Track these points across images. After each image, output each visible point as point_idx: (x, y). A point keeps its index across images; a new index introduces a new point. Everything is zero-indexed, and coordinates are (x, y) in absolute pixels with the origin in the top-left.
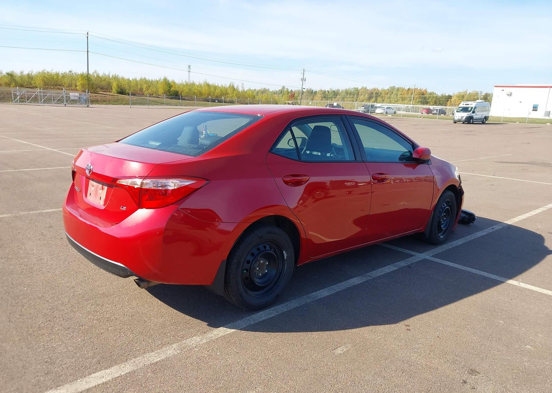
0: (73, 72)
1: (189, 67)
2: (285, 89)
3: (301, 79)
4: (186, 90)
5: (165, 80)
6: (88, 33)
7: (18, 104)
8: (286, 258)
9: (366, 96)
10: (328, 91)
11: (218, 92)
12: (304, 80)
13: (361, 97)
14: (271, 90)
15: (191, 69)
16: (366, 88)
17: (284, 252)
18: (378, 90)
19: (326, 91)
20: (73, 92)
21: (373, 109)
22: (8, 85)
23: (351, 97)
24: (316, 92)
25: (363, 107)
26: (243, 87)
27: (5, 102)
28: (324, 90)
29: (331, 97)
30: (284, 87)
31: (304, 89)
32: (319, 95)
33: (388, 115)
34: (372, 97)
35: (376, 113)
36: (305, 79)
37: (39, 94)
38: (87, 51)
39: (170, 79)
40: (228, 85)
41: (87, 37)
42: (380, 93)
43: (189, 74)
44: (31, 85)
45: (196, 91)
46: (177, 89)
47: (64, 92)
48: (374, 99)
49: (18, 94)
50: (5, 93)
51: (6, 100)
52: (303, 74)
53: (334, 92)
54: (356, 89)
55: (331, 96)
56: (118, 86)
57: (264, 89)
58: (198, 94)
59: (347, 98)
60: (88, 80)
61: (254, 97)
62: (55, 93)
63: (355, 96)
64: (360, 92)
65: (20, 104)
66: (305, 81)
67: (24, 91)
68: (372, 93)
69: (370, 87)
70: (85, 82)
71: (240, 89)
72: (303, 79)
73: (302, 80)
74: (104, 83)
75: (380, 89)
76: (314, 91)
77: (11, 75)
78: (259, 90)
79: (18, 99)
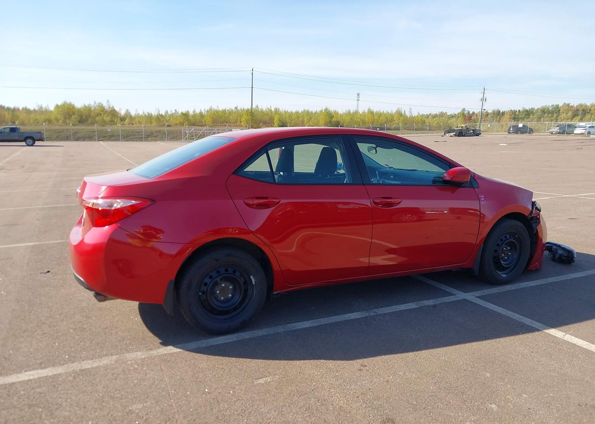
0: (239, 108)
1: (358, 95)
2: (466, 112)
3: (480, 99)
4: (348, 119)
5: (326, 110)
6: (253, 69)
7: (187, 141)
8: (254, 283)
9: (570, 114)
10: (519, 110)
11: (383, 119)
12: (483, 100)
13: (563, 116)
14: (448, 114)
15: (360, 96)
16: (568, 105)
17: (251, 277)
18: (586, 106)
19: (516, 111)
20: (238, 128)
21: (571, 129)
22: (182, 124)
23: (549, 116)
24: (503, 113)
25: (557, 127)
26: (411, 112)
27: (178, 140)
28: (514, 111)
29: (522, 118)
30: (464, 109)
31: (484, 110)
32: (507, 117)
33: (591, 136)
34: (578, 115)
35: (575, 134)
36: (486, 99)
37: (205, 131)
38: (251, 87)
39: (332, 109)
40: (394, 111)
41: (252, 73)
42: (588, 110)
43: (358, 103)
44: (202, 123)
45: (359, 120)
46: (339, 119)
47: (227, 128)
48: (579, 117)
49: (187, 132)
50: (178, 132)
51: (179, 138)
52: (483, 93)
53: (527, 111)
54: (557, 106)
55: (523, 116)
56: (280, 121)
57: (441, 113)
58: (361, 123)
59: (543, 117)
60: (251, 116)
61: (424, 122)
62: (221, 130)
63: (555, 115)
64: (561, 111)
65: (189, 141)
66: (486, 101)
67: (193, 129)
68: (578, 110)
69: (575, 103)
70: (249, 117)
71: (408, 114)
72: (483, 98)
73: (482, 100)
74: (266, 118)
75: (589, 104)
76: (501, 112)
77: (186, 115)
78: (435, 114)
79: (187, 137)
